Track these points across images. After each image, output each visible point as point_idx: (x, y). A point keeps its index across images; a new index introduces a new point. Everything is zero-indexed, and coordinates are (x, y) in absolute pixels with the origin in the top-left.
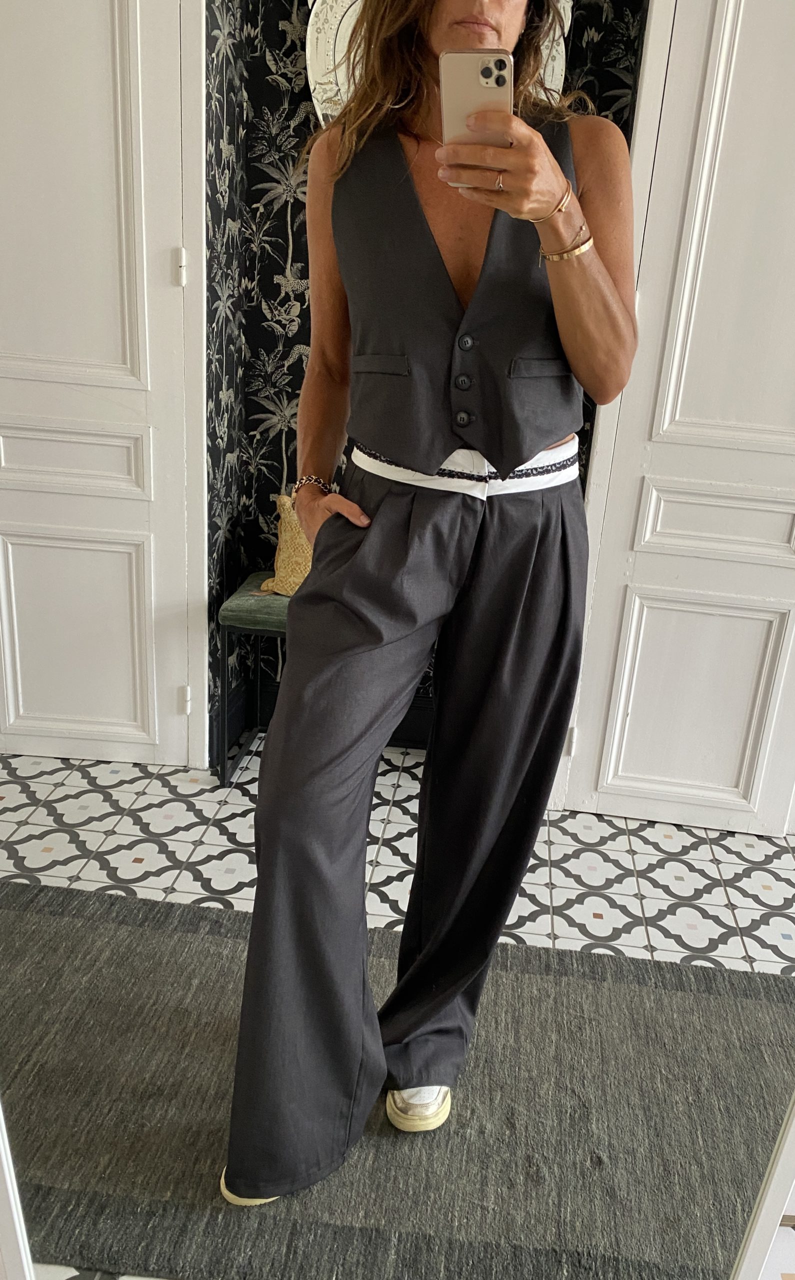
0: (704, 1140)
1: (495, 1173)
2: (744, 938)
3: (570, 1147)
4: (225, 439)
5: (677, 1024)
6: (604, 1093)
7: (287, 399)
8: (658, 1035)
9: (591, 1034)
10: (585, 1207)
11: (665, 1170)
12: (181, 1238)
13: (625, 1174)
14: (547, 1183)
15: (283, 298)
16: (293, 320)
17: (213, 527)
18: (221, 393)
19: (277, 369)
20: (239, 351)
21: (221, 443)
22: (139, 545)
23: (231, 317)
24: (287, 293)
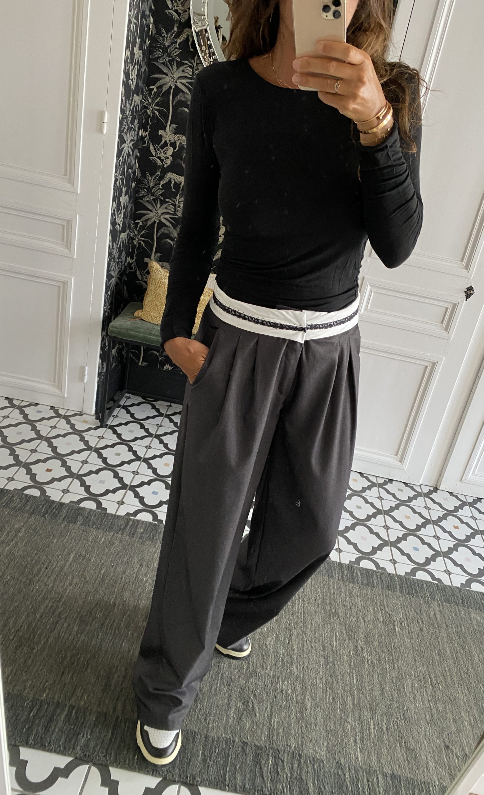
0: (357, 681)
1: (236, 693)
2: (392, 548)
3: (280, 680)
4: (121, 225)
5: (348, 605)
6: (303, 646)
7: (160, 204)
8: (337, 610)
9: (298, 607)
10: (285, 720)
11: (333, 698)
12: (49, 725)
13: (310, 699)
14: (264, 702)
15: (164, 144)
16: (168, 158)
17: (109, 277)
18: (121, 198)
19: (156, 185)
20: (134, 172)
21: (119, 228)
22: (65, 283)
23: (131, 153)
24: (166, 141)
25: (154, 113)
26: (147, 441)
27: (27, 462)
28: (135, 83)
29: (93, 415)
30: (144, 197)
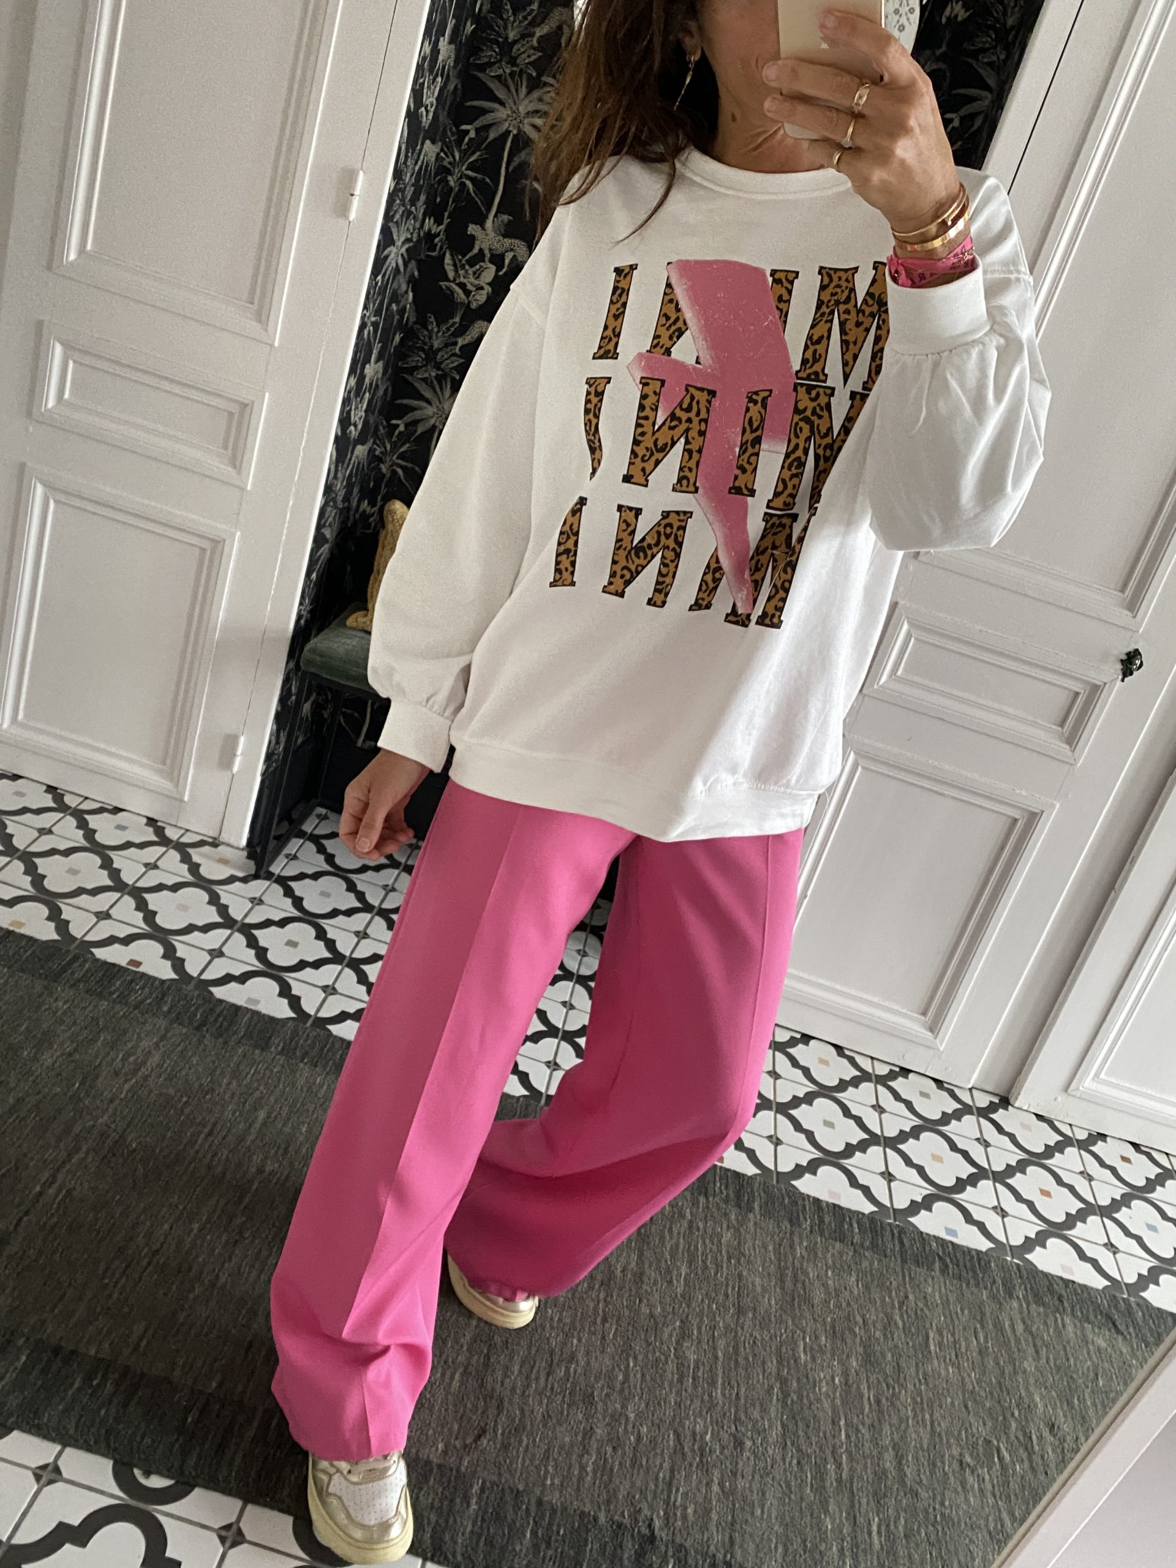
4: (360, 427)
15: (475, 255)
16: (482, 288)
17: (319, 540)
18: (367, 366)
19: (446, 345)
20: (402, 312)
21: (353, 432)
22: (218, 542)
23: (402, 269)
24: (481, 250)
25: (463, 185)
26: (360, 920)
27: (87, 938)
28: (431, 115)
29: (243, 849)
30: (416, 368)
